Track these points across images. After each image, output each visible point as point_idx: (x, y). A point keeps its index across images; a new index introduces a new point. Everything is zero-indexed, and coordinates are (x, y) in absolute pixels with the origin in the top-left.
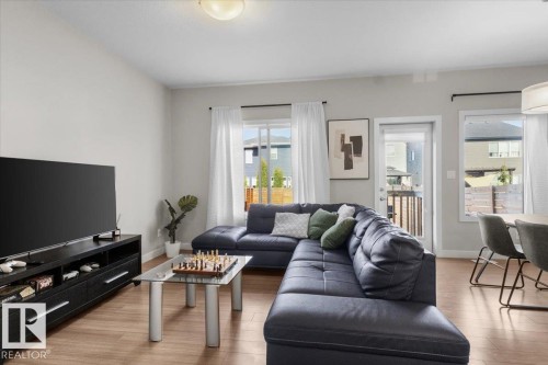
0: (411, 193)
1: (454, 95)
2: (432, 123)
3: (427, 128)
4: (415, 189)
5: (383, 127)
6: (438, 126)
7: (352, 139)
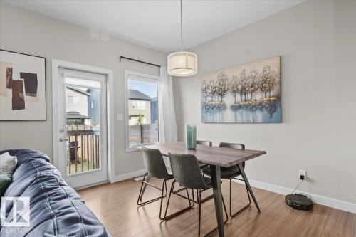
0: (91, 132)
1: (122, 57)
2: (106, 75)
3: (103, 78)
4: (93, 129)
5: (62, 70)
6: (111, 78)
7: (22, 75)
